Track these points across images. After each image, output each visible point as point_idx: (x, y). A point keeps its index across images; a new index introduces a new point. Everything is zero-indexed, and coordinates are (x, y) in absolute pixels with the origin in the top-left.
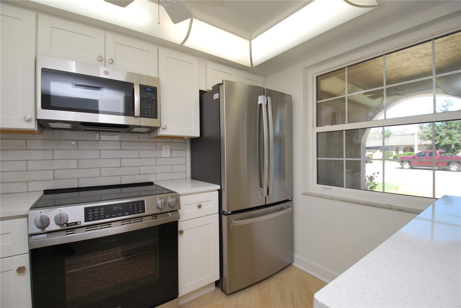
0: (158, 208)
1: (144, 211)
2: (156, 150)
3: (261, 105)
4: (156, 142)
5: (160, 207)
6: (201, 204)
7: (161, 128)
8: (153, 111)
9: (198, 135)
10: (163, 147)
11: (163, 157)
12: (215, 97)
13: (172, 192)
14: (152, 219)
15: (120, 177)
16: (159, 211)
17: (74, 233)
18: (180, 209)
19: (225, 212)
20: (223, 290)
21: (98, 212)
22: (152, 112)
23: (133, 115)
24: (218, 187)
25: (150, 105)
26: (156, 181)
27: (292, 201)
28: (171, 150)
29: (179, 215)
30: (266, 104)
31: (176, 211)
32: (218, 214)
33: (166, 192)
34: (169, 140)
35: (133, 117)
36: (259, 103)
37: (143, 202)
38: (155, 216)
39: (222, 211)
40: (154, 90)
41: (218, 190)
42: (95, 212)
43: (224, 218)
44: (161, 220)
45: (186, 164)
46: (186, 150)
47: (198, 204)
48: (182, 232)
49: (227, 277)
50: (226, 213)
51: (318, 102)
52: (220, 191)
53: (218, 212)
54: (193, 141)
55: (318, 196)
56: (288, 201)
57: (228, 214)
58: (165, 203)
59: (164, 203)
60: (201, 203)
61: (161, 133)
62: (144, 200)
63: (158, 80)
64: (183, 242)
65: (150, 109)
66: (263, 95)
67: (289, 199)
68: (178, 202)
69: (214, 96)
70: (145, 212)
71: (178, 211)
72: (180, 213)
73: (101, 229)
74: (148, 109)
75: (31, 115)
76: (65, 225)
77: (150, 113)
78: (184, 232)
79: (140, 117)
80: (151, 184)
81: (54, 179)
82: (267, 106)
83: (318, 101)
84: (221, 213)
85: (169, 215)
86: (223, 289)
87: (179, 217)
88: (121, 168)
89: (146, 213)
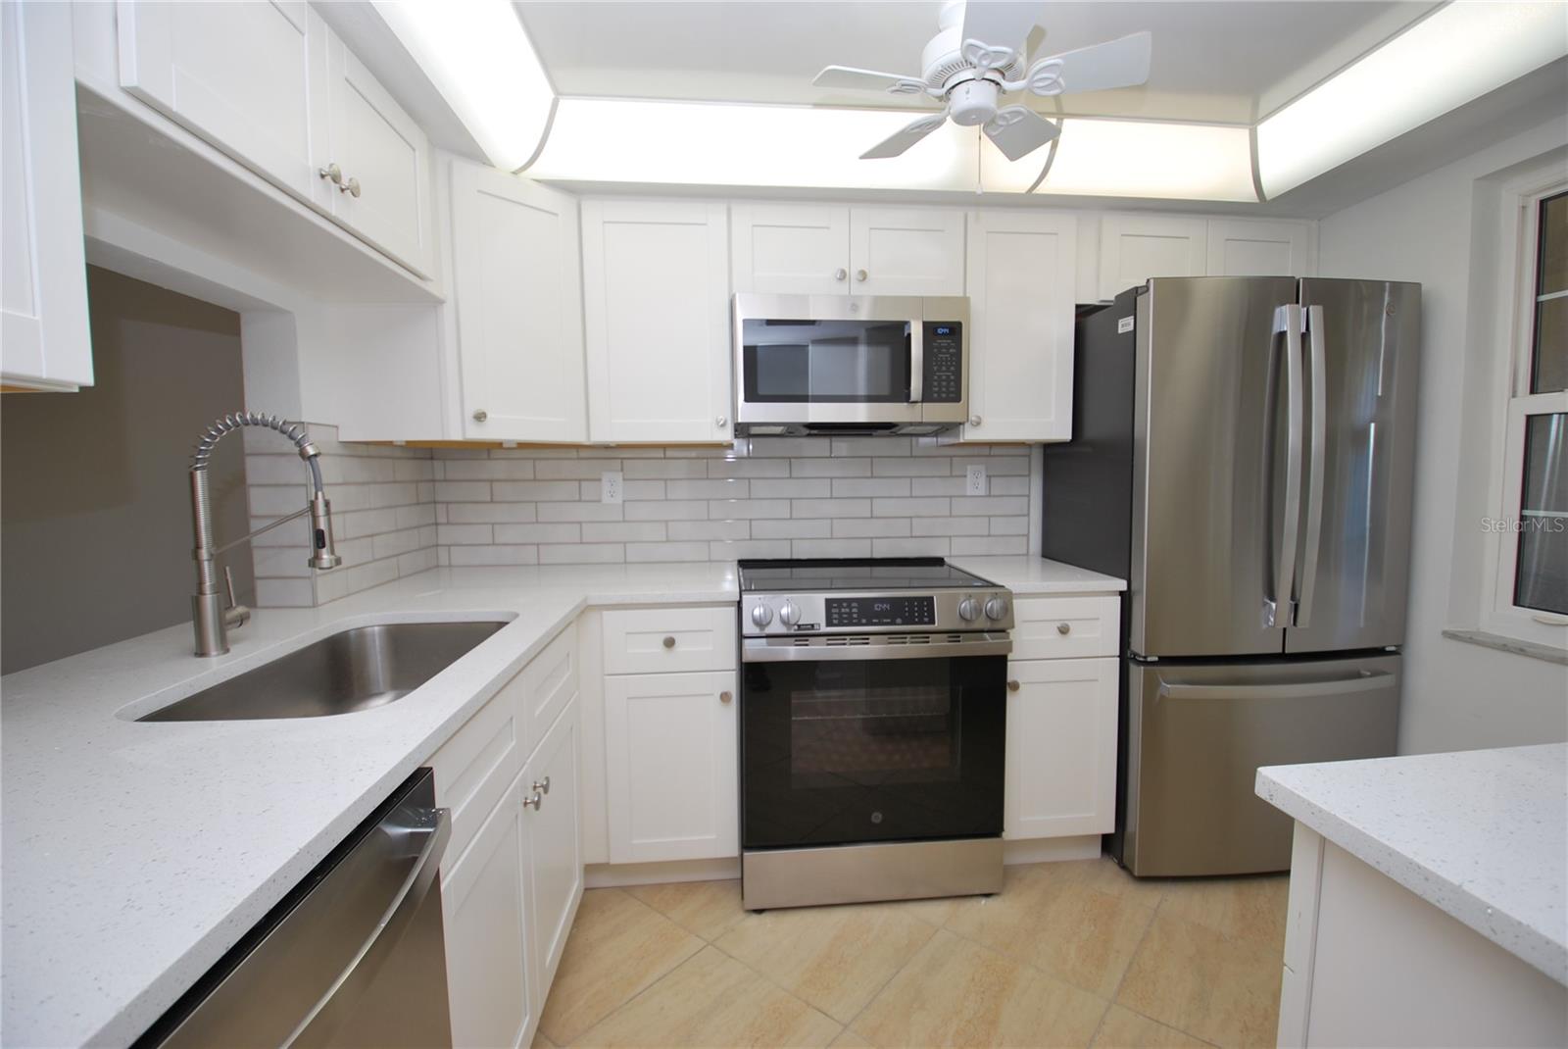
0: (962, 617)
1: (932, 622)
2: (951, 476)
3: (1282, 335)
4: (951, 457)
5: (968, 616)
6: (1067, 625)
7: (966, 425)
8: (952, 383)
9: (1066, 435)
10: (969, 467)
11: (968, 494)
12: (1123, 326)
13: (994, 585)
14: (950, 642)
15: (869, 541)
16: (963, 626)
17: (807, 645)
18: (1013, 627)
19: (1140, 656)
20: (1123, 867)
21: (847, 610)
22: (947, 387)
23: (907, 398)
24: (1122, 585)
25: (944, 368)
26: (950, 556)
27: (1398, 656)
28: (989, 477)
29: (1011, 643)
30: (1303, 330)
31: (1003, 631)
32: (1118, 659)
33: (980, 584)
34: (986, 451)
35: (905, 404)
36: (1276, 329)
37: (930, 600)
38: (954, 634)
39: (1129, 652)
40: (954, 330)
41: (1121, 593)
42: (843, 610)
43: (1137, 673)
44: (968, 647)
45: (1028, 515)
46: (1029, 475)
47: (1059, 624)
48: (1015, 686)
49: (1135, 833)
50: (1141, 659)
51: (1543, 298)
52: (1126, 598)
53: (1118, 654)
54: (1051, 451)
55: (1505, 647)
56: (1380, 652)
57: (1146, 663)
58: (978, 610)
59: (976, 609)
60: (1069, 624)
61: (969, 435)
62: (932, 598)
63: (964, 301)
64: (1017, 708)
65: (944, 381)
66: (1291, 303)
67: (1387, 649)
68: (1007, 609)
69: (1120, 326)
70: (934, 623)
71: (1008, 633)
72: (1012, 637)
73: (851, 644)
74: (940, 380)
75: (725, 414)
76: (796, 627)
77: (944, 389)
78: (1022, 687)
79: (923, 401)
80: (939, 562)
81: (751, 539)
82: (1305, 337)
83: (1543, 294)
84: (1126, 657)
85: (985, 639)
86: (1124, 860)
87: (1009, 646)
88: (874, 520)
89: (936, 626)
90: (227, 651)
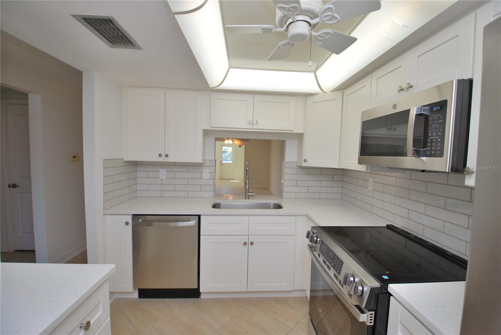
25: (435, 134)
90: (249, 199)
